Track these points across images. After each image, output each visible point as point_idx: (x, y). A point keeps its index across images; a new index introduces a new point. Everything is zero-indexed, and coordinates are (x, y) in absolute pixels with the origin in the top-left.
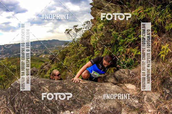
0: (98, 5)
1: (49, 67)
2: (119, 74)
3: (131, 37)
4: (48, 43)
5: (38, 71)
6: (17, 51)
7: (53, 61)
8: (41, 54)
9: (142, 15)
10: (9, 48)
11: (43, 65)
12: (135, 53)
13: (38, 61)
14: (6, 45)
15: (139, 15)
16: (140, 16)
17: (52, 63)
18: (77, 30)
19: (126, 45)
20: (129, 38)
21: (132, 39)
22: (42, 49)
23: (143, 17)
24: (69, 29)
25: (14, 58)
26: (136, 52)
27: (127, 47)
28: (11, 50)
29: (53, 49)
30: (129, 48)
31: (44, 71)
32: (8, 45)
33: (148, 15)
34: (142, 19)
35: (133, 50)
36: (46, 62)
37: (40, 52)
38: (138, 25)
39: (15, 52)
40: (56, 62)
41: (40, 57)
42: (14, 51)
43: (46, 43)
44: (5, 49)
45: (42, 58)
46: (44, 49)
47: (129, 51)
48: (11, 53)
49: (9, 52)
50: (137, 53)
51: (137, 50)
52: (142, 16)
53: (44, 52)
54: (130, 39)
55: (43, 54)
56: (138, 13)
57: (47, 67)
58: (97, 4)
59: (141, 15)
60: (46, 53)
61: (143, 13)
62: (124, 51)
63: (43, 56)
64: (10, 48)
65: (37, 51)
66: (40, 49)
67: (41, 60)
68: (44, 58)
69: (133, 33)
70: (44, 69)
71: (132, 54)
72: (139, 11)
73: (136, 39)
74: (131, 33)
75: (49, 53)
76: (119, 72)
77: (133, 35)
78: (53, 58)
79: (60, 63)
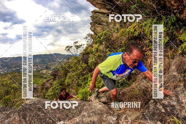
1: (51, 84)
4: (50, 57)
5: (39, 89)
6: (16, 65)
7: (55, 78)
8: (42, 69)
10: (6, 62)
11: (44, 81)
13: (38, 77)
14: (4, 58)
17: (54, 79)
22: (43, 63)
23: (139, 33)
25: (12, 73)
28: (9, 64)
31: (46, 88)
32: (6, 59)
34: (137, 35)
36: (48, 79)
37: (41, 67)
39: (14, 66)
40: (58, 78)
41: (41, 72)
42: (12, 65)
43: (47, 57)
44: (2, 63)
45: (42, 73)
46: (46, 64)
48: (9, 67)
49: (6, 66)
53: (45, 67)
55: (44, 69)
57: (49, 84)
60: (47, 68)
63: (44, 71)
64: (8, 61)
65: (37, 66)
66: (41, 64)
67: (42, 76)
68: (45, 73)
70: (45, 87)
75: (50, 68)
78: (55, 74)
79: (62, 80)
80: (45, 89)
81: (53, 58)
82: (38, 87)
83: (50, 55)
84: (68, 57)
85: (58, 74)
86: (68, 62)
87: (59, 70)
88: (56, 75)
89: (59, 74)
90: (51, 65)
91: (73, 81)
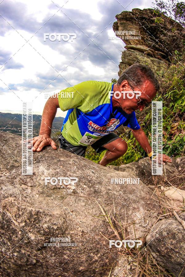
0: (130, 60)
6: (2, 123)
29: (58, 131)
58: (129, 58)
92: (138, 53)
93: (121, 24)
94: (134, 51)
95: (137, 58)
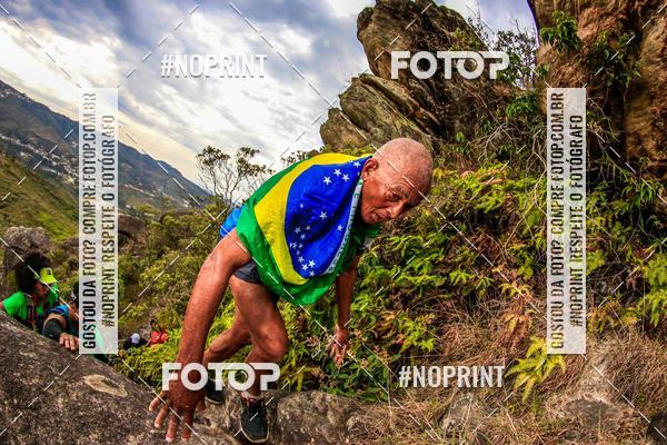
2: (298, 412)
3: (421, 268)
9: (495, 194)
12: (410, 338)
15: (483, 192)
16: (486, 196)
18: (246, 169)
19: (388, 293)
20: (412, 269)
21: (420, 279)
23: (497, 202)
24: (219, 151)
26: (417, 334)
27: (390, 307)
30: (397, 309)
31: (70, 263)
33: (516, 201)
34: (489, 208)
35: (410, 324)
38: (468, 229)
40: (132, 251)
47: (392, 324)
50: (419, 340)
51: (425, 329)
52: (492, 200)
54: (413, 275)
56: (482, 185)
59: (491, 195)
61: (500, 187)
62: (373, 317)
69: (435, 255)
70: (72, 257)
71: (402, 336)
72: (489, 178)
73: (439, 282)
74: (425, 252)
76: (305, 400)
77: (433, 262)
78: (126, 229)
79: (142, 262)
80: (66, 264)
81: (149, 176)
82: (45, 246)
83: (147, 158)
84: (199, 196)
85: (139, 235)
86: (191, 214)
87: (147, 223)
88: (128, 235)
89: (141, 238)
90: (130, 195)
91: (173, 283)
92: (380, 100)
93: (378, 18)
94: (375, 93)
95: (373, 110)
